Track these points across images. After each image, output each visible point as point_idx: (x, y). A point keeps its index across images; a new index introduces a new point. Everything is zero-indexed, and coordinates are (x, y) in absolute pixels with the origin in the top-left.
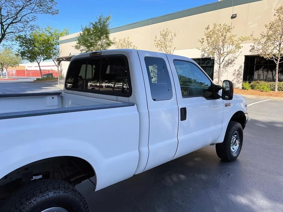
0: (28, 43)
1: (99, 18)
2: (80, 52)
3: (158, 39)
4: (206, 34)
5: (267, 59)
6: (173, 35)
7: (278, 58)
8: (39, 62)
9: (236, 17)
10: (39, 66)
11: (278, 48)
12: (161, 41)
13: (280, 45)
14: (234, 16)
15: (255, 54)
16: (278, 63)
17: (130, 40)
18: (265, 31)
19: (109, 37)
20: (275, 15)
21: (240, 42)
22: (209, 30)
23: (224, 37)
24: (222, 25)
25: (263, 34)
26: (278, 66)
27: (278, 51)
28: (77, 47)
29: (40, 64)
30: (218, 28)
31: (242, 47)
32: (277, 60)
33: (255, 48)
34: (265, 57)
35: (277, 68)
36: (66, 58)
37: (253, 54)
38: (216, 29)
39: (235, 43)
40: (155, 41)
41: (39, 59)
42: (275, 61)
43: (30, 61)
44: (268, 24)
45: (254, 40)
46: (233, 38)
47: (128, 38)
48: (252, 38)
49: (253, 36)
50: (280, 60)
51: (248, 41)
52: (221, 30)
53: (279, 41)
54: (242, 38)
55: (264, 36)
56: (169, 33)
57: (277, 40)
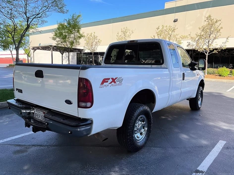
0: (2, 34)
1: (72, 16)
2: (56, 43)
3: (119, 35)
4: (157, 33)
5: (200, 52)
6: (131, 32)
7: (207, 51)
8: (11, 50)
9: (177, 21)
10: (12, 54)
11: (207, 44)
12: (121, 36)
13: (209, 42)
14: (176, 20)
15: (191, 48)
16: (207, 55)
17: (96, 35)
18: (199, 32)
19: (80, 31)
20: (205, 21)
21: (181, 39)
22: (159, 30)
23: (170, 35)
24: (168, 26)
25: (197, 34)
26: (207, 57)
27: (207, 47)
28: (54, 39)
29: (12, 52)
30: (165, 28)
31: (182, 43)
32: (206, 53)
33: (191, 44)
34: (199, 50)
35: (207, 58)
36: (42, 47)
37: (189, 48)
38: (164, 29)
39: (178, 40)
40: (117, 36)
41: (11, 48)
42: (205, 53)
43: (4, 50)
44: (201, 27)
45: (192, 38)
46: (176, 36)
47: (94, 33)
48: (190, 37)
49: (191, 36)
50: (209, 52)
51: (186, 39)
52: (167, 30)
53: (208, 39)
54: (182, 37)
55: (197, 36)
56: (128, 30)
57: (207, 38)
